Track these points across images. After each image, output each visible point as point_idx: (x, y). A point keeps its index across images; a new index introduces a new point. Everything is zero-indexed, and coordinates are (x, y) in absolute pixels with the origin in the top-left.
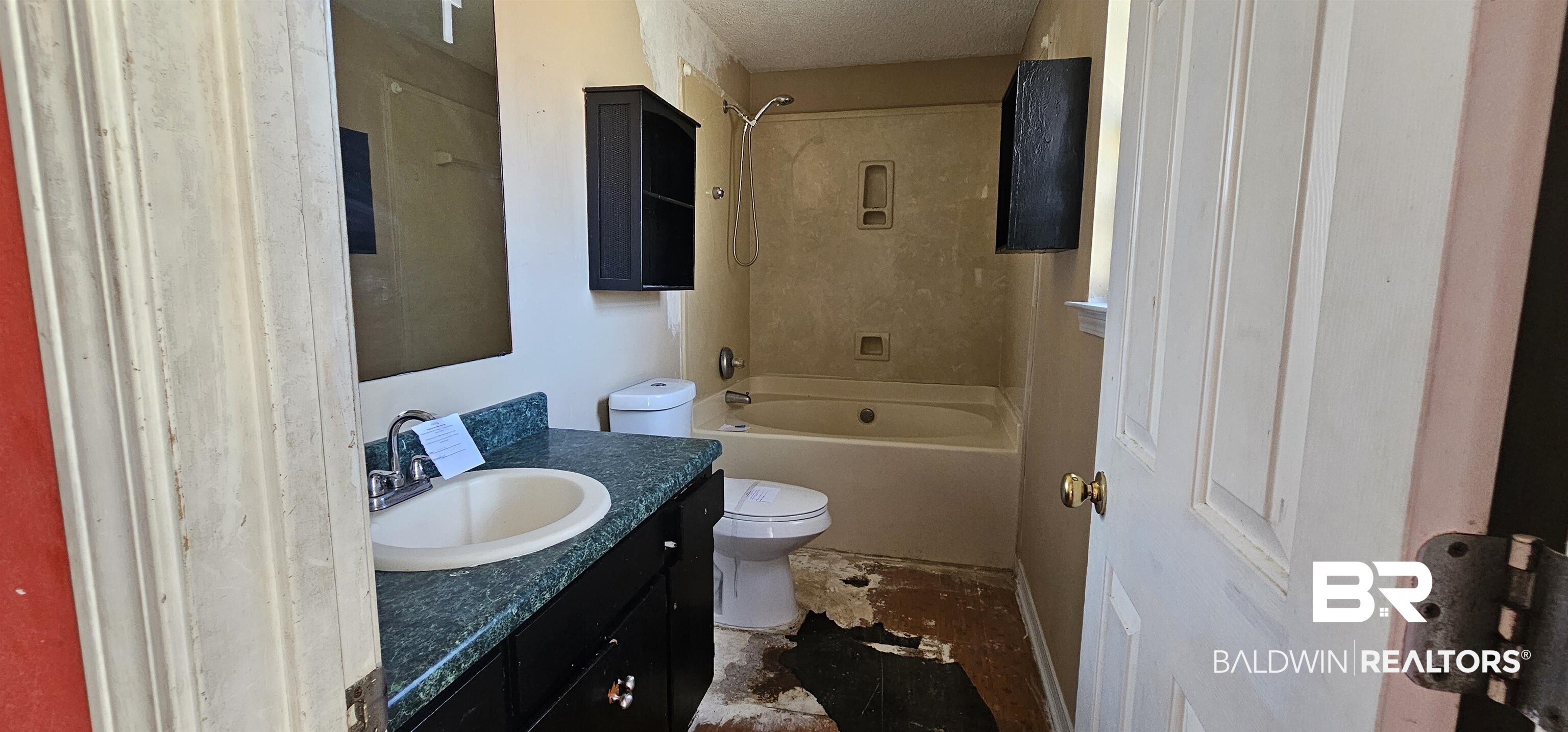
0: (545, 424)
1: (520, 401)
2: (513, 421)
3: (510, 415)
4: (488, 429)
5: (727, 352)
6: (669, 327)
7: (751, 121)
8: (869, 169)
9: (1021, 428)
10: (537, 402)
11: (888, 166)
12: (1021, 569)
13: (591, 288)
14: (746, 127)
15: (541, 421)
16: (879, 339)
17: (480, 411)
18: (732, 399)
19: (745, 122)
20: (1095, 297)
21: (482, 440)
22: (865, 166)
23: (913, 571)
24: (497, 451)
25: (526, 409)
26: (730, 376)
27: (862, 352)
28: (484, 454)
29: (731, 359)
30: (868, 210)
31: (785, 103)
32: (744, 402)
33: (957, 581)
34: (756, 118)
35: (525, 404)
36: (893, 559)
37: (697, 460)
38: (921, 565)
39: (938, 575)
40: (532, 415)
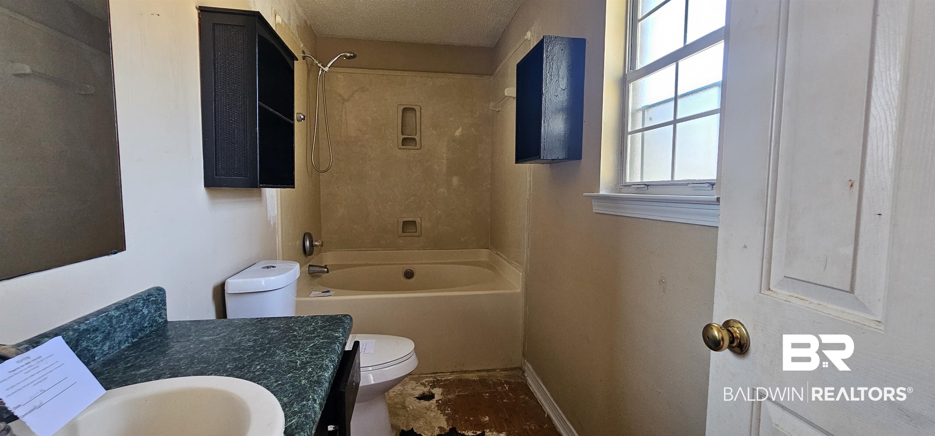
0: (163, 318)
1: (135, 299)
2: (128, 322)
3: (124, 316)
4: (97, 337)
5: (307, 235)
6: (269, 219)
7: (324, 67)
8: (405, 110)
9: (522, 276)
10: (156, 297)
11: (418, 109)
12: (529, 368)
13: (206, 185)
14: (321, 71)
15: (160, 316)
16: (414, 222)
17: (86, 318)
18: (314, 270)
19: (320, 67)
20: (604, 190)
21: (89, 350)
22: (402, 107)
23: (460, 380)
24: (109, 360)
25: (143, 306)
26: (311, 253)
27: (403, 232)
28: (91, 367)
29: (312, 241)
30: (404, 136)
31: (349, 58)
32: (324, 272)
33: (490, 382)
34: (329, 66)
35: (142, 301)
36: (445, 374)
37: (342, 338)
38: (464, 375)
39: (477, 380)
40: (149, 312)
